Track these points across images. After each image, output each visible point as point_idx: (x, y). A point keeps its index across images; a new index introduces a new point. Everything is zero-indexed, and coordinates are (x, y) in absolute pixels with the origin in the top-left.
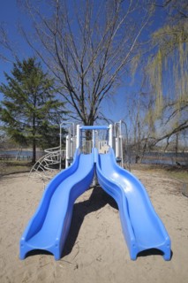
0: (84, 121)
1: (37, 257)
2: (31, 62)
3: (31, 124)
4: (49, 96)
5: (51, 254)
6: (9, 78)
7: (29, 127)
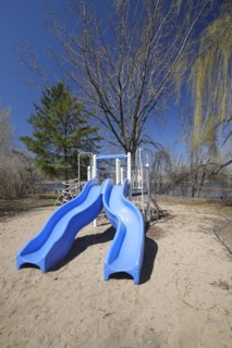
0: (125, 146)
1: (29, 269)
2: (61, 87)
3: (62, 154)
4: (81, 122)
5: (38, 268)
6: (37, 108)
7: (59, 157)
